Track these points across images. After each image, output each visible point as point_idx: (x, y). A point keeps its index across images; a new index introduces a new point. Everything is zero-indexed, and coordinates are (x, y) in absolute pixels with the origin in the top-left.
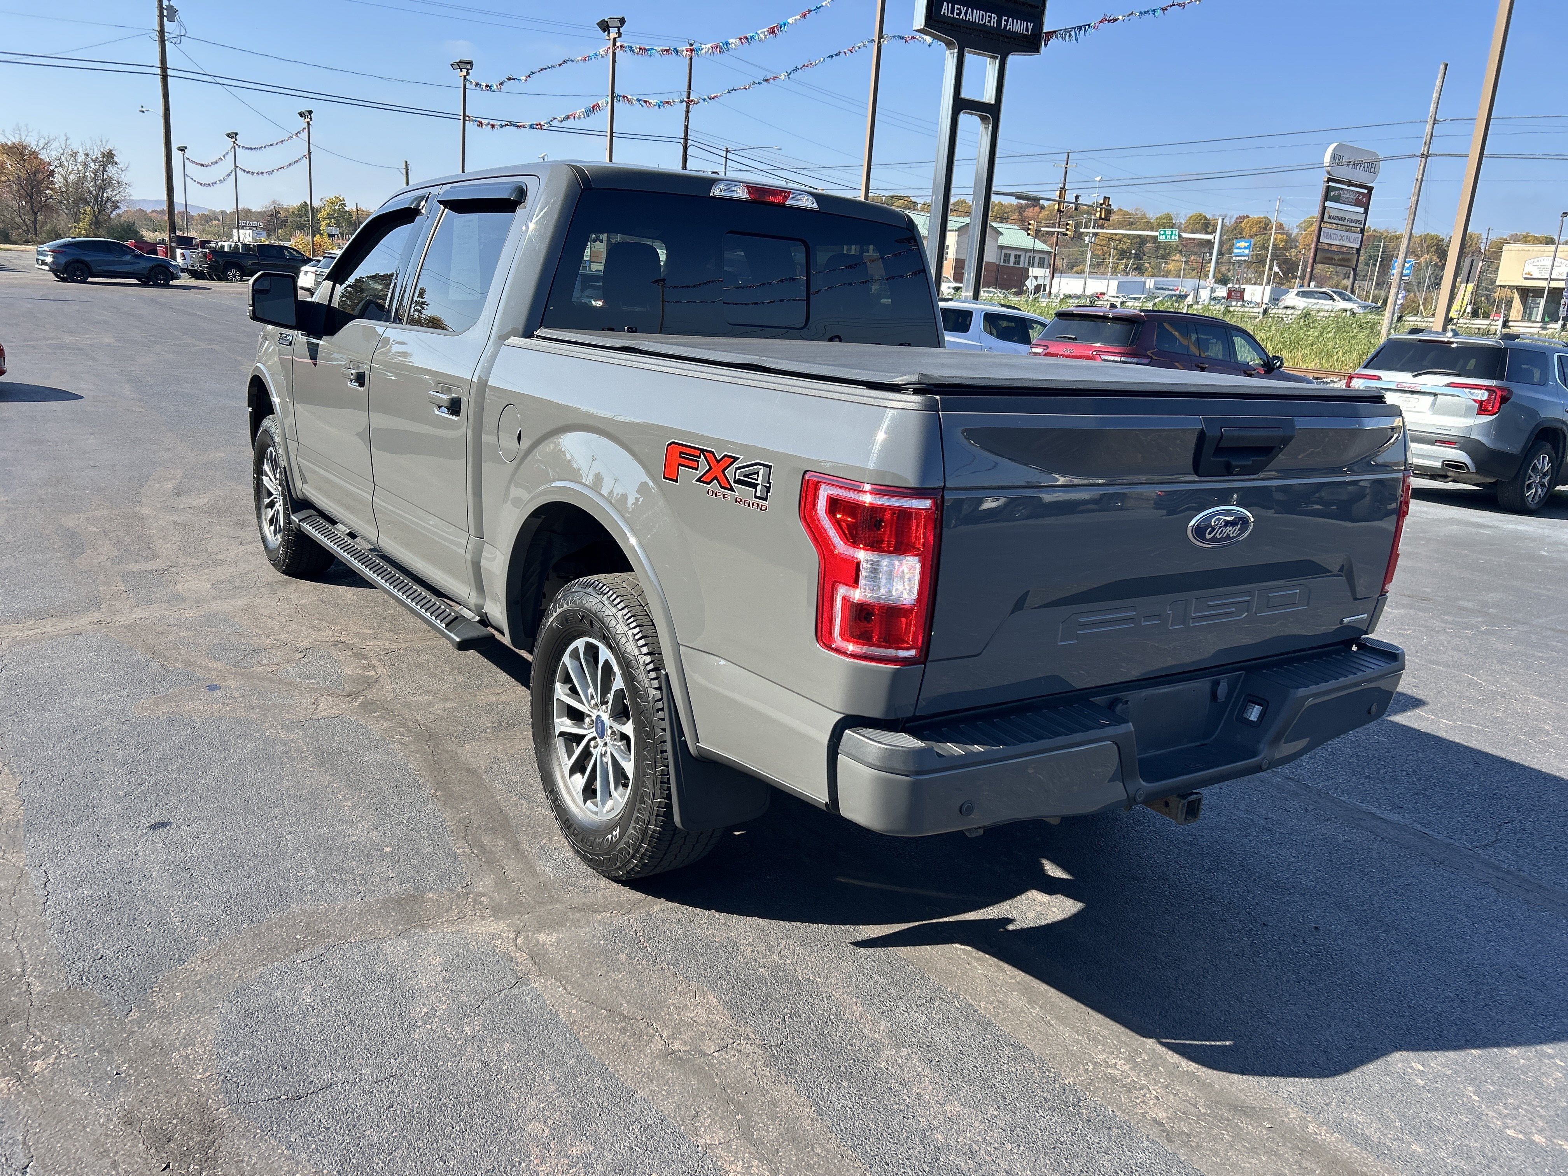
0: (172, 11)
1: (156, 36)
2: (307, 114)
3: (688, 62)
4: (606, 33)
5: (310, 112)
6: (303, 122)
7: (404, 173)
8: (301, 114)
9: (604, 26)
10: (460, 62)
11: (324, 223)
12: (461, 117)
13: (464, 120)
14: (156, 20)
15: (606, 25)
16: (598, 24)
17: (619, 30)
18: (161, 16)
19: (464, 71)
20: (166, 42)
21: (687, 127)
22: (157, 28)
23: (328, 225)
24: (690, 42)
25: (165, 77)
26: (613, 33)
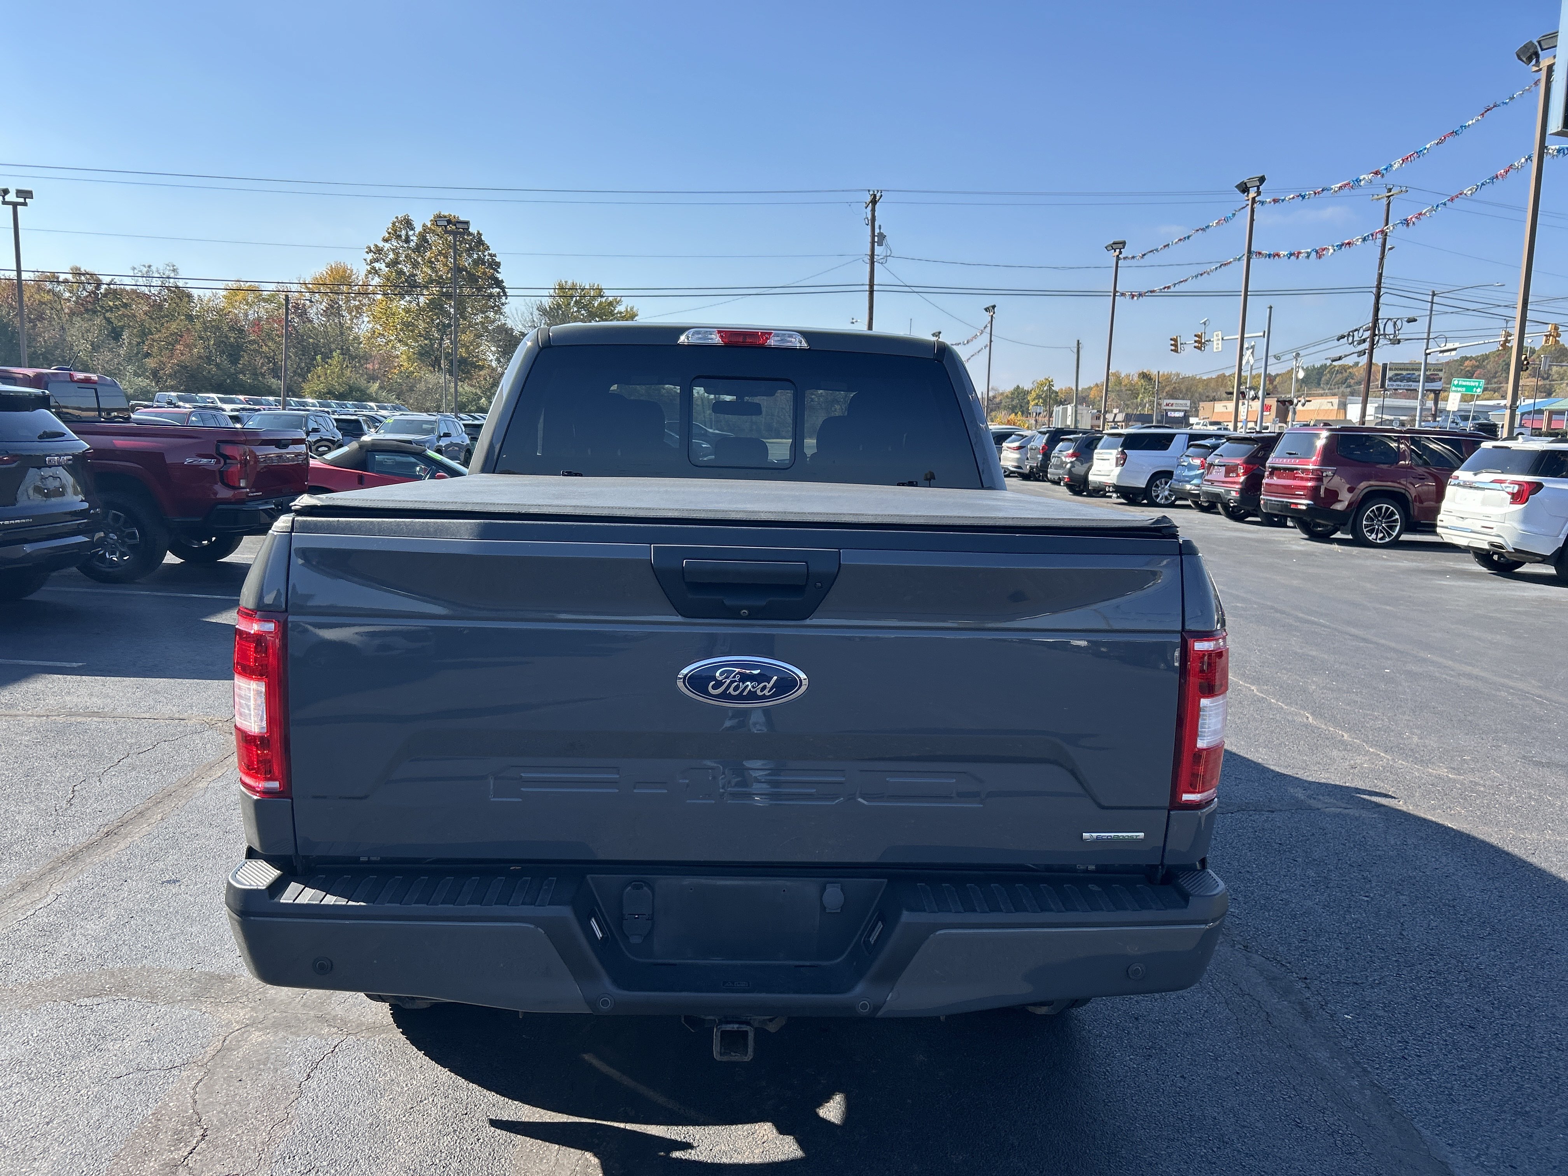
0: (882, 237)
1: (867, 259)
2: (991, 309)
3: (1385, 208)
4: (1246, 194)
5: (994, 307)
6: (987, 316)
7: (1075, 350)
8: (987, 310)
9: (1244, 188)
10: (1114, 243)
11: (1033, 403)
12: (1112, 294)
13: (1115, 296)
14: (869, 245)
15: (1244, 186)
16: (1236, 187)
17: (1258, 188)
18: (873, 242)
19: (1118, 251)
20: (875, 263)
21: (1380, 275)
22: (869, 253)
23: (1037, 405)
24: (1388, 187)
25: (871, 292)
26: (1252, 194)
